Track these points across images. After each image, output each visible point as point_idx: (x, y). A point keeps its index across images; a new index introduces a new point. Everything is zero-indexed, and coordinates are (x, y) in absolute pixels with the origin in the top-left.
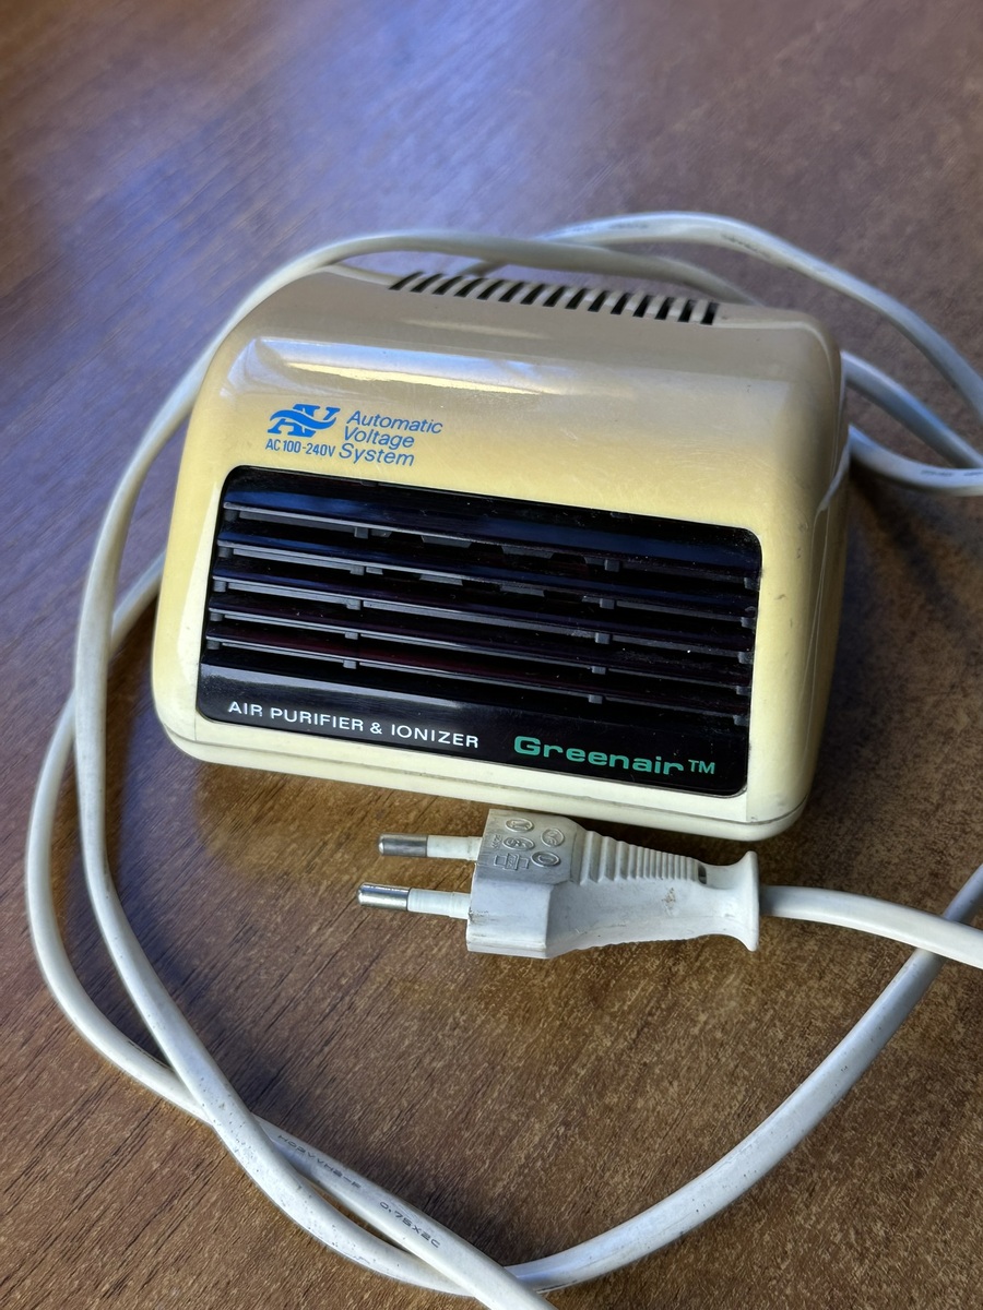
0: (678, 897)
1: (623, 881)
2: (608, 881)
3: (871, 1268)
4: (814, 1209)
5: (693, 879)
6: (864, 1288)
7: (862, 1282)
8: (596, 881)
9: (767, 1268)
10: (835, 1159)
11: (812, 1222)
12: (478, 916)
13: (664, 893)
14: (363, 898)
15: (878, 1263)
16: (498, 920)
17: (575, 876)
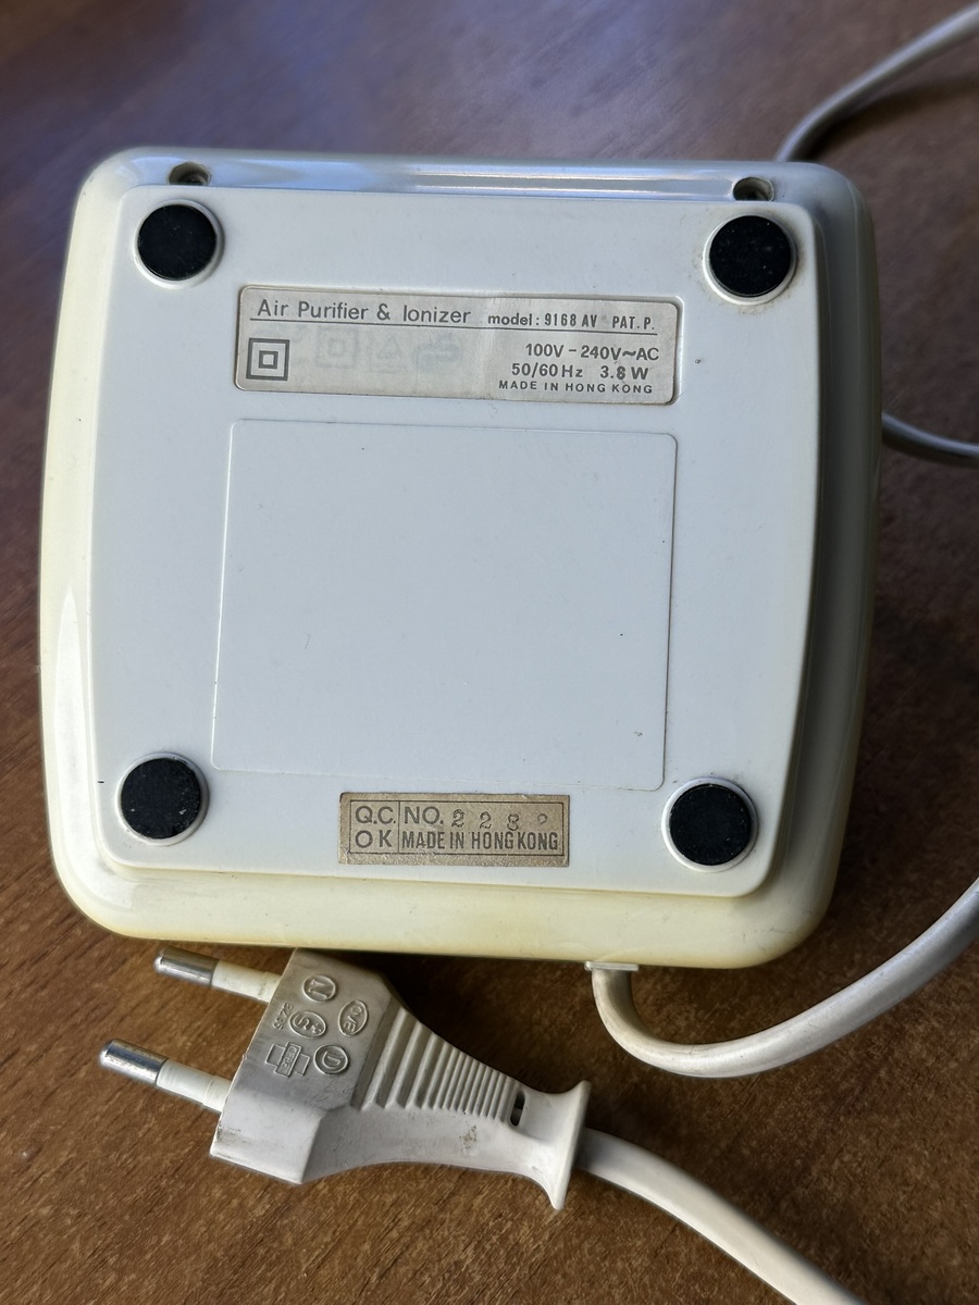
0: (480, 1137)
1: (417, 1110)
2: (398, 1108)
3: (941, 985)
4: (887, 923)
5: (502, 1119)
6: (931, 1004)
7: (931, 998)
8: (383, 1107)
9: (832, 974)
10: (913, 877)
11: (882, 936)
12: (226, 1133)
13: (463, 1130)
14: (106, 1060)
15: (949, 981)
16: (250, 1143)
17: (357, 1099)
